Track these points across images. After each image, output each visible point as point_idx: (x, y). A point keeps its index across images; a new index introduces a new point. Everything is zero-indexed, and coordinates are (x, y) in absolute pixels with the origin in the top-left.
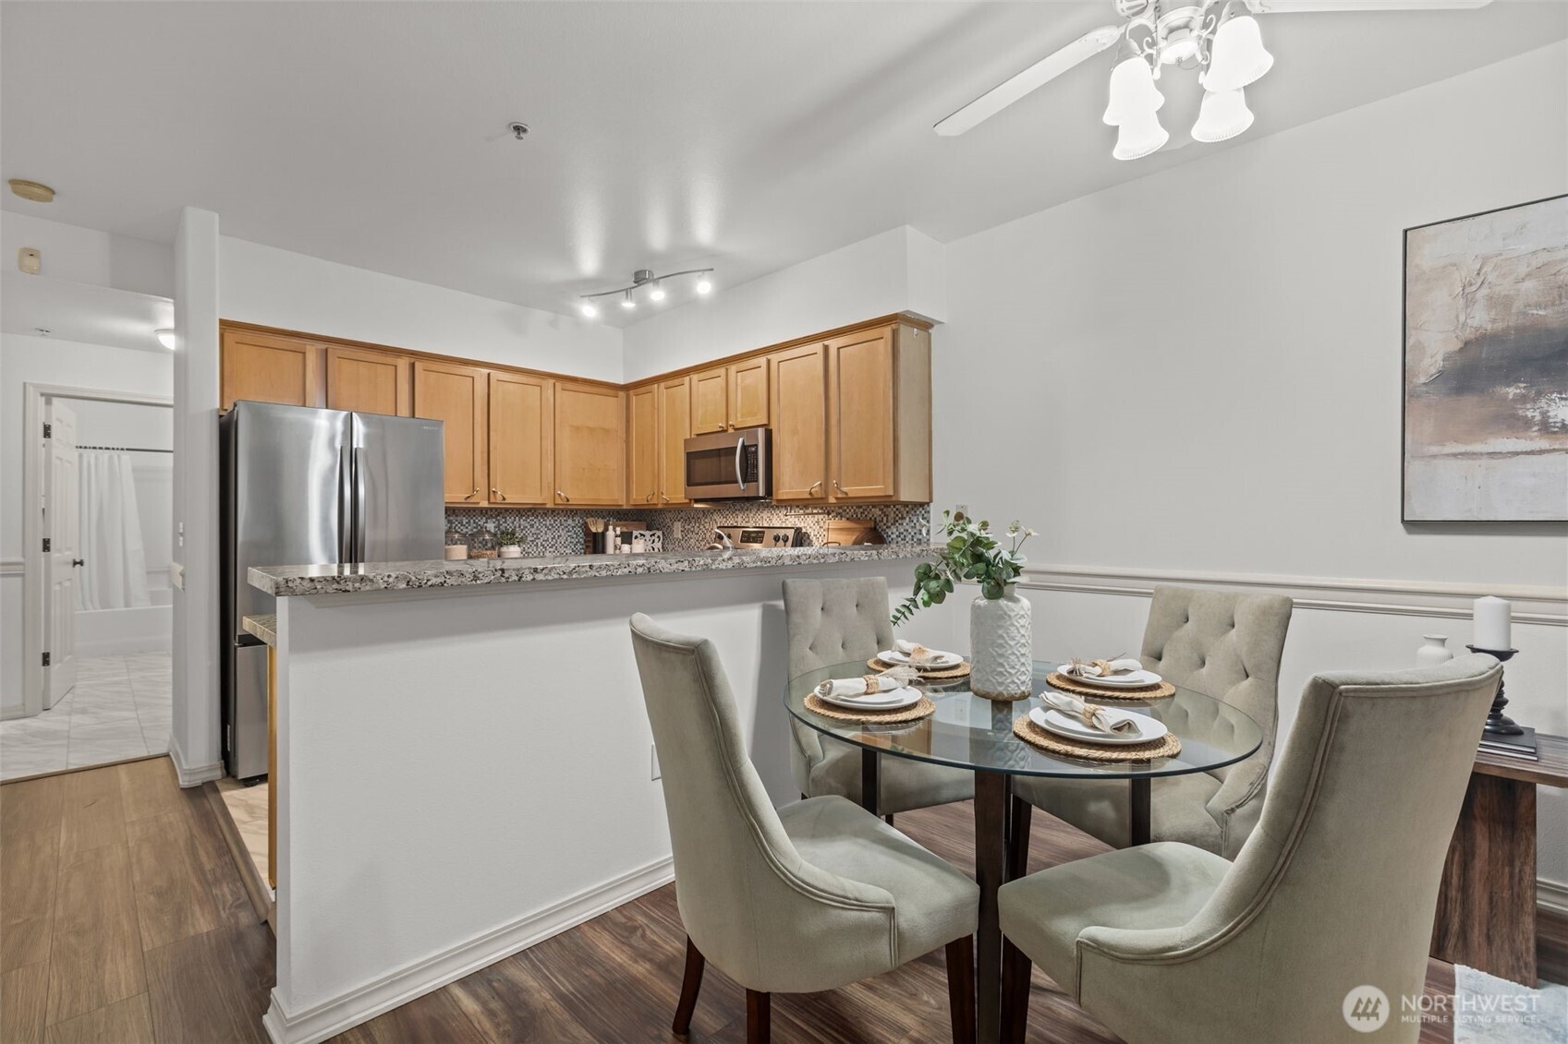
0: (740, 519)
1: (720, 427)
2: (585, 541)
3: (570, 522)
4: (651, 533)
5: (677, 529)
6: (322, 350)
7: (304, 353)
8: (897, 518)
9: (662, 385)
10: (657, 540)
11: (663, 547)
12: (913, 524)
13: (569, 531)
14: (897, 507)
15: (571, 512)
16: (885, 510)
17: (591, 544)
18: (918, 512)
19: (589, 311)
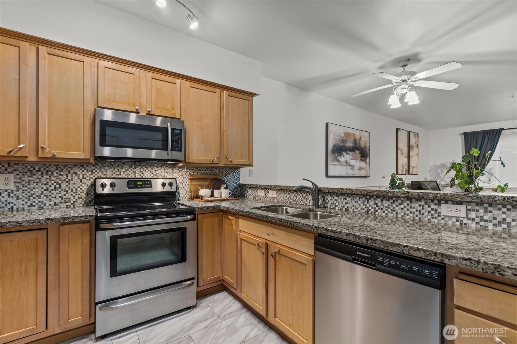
1: (136, 109)
12: (233, 176)
14: (227, 169)
16: (221, 170)
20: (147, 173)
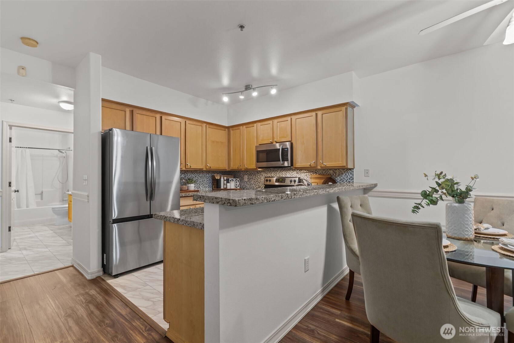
0: (273, 175)
1: (270, 142)
2: (212, 182)
3: (208, 175)
4: (236, 179)
5: (246, 178)
6: (131, 110)
7: (125, 111)
8: (340, 174)
9: (244, 127)
10: (238, 182)
11: (240, 184)
12: (346, 176)
13: (207, 179)
14: (340, 170)
15: (208, 171)
16: (335, 171)
17: (216, 183)
18: (349, 172)
19: (226, 99)
20: (288, 174)
